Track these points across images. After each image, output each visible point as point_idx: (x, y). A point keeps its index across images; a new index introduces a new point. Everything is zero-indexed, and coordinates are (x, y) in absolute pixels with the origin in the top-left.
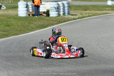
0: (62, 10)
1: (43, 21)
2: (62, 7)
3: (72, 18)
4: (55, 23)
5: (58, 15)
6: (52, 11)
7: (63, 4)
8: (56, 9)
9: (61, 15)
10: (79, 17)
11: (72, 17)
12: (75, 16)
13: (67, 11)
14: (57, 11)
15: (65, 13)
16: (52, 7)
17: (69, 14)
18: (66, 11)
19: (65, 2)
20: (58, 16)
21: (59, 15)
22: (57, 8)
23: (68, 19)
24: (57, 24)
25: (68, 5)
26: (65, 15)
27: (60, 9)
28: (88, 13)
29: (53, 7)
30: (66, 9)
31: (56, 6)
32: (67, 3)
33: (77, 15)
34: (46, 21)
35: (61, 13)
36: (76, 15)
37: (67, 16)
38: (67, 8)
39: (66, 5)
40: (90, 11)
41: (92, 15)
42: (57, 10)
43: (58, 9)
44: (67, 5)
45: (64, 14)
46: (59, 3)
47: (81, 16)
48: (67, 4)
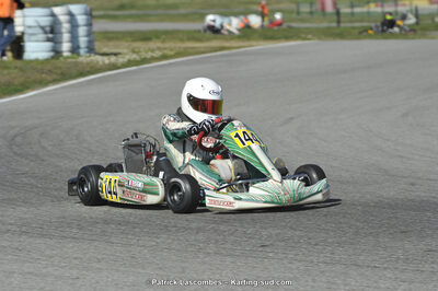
0: (66, 36)
1: (6, 72)
2: (66, 27)
3: (104, 64)
4: (49, 78)
5: (52, 54)
6: (33, 38)
7: (71, 14)
8: (46, 33)
9: (65, 54)
10: (129, 61)
11: (106, 60)
12: (113, 59)
13: (86, 39)
14: (48, 40)
15: (79, 47)
16: (30, 27)
17: (91, 49)
18: (83, 41)
19: (76, 9)
20: (53, 57)
21: (57, 53)
22: (48, 29)
23: (92, 67)
24: (55, 81)
25: (88, 20)
26: (78, 54)
27: (61, 33)
28: (159, 49)
29: (35, 24)
30: (82, 31)
31: (46, 21)
32: (83, 11)
33: (120, 54)
34: (16, 71)
35: (66, 47)
36: (115, 54)
37: (84, 57)
38: (85, 28)
39: (81, 19)
40: (163, 42)
41: (172, 53)
42: (50, 36)
43: (52, 32)
44: (84, 17)
45: (75, 50)
46: (57, 10)
47: (134, 57)
48: (86, 14)
